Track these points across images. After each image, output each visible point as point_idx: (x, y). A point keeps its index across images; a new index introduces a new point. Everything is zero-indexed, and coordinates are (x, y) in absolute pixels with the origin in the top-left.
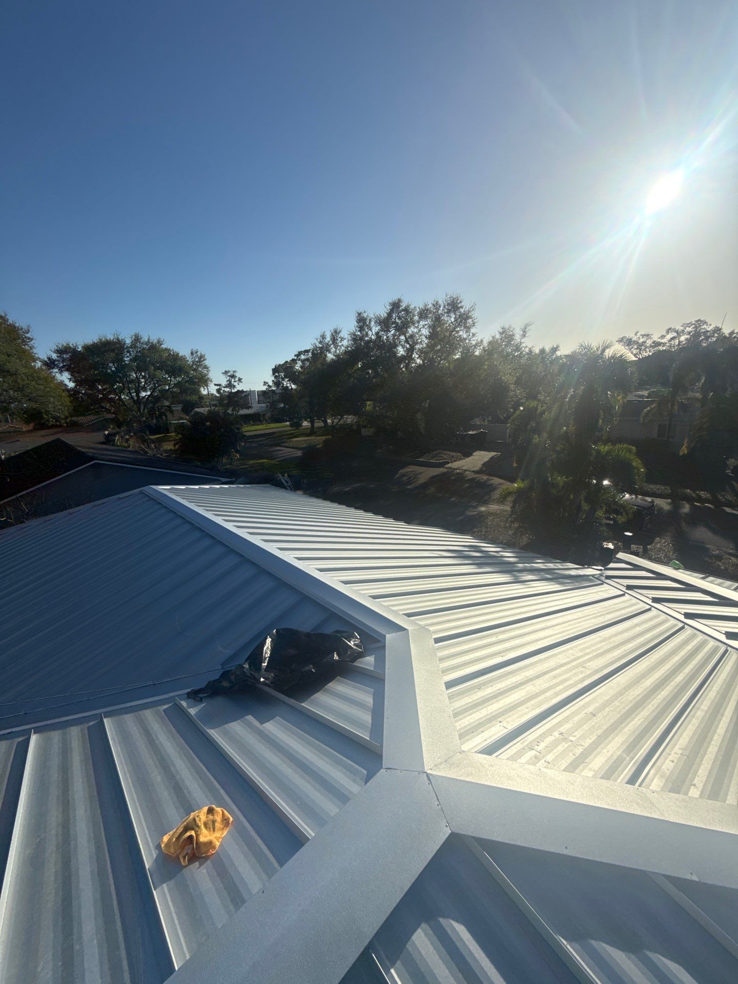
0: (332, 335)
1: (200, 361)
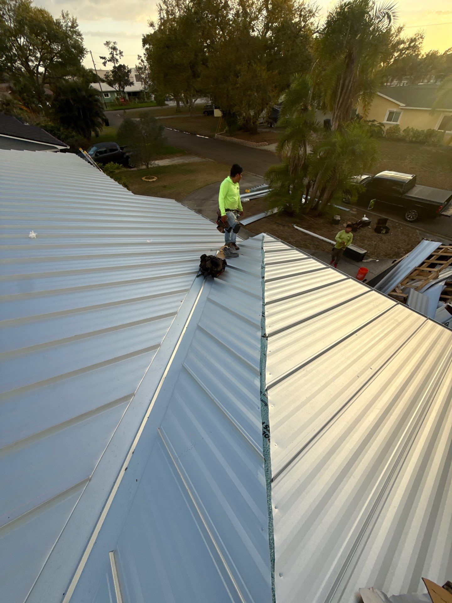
1: (73, 27)
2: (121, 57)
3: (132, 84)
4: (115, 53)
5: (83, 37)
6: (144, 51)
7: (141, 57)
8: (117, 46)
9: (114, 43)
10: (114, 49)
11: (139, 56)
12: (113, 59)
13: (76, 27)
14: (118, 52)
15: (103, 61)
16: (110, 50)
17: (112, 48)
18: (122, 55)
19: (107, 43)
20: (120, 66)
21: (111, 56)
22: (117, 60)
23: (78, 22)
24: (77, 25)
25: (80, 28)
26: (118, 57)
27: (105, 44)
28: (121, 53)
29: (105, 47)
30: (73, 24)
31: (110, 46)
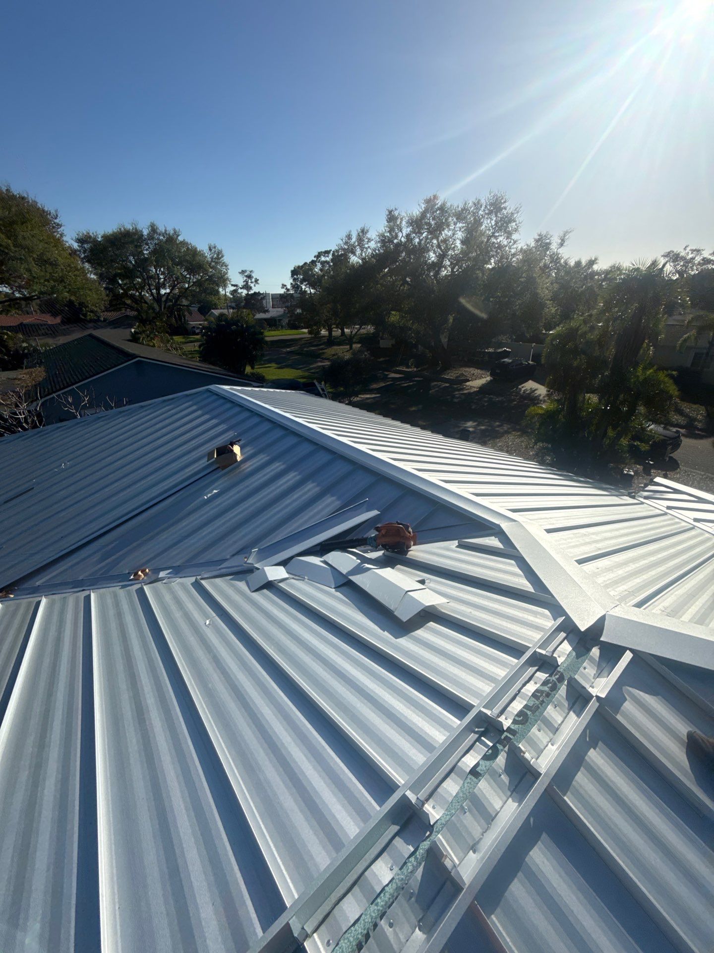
0: (359, 235)
1: (218, 258)
2: (257, 285)
3: (267, 311)
4: (250, 281)
5: (228, 267)
6: (291, 281)
7: (285, 286)
8: (253, 275)
9: (251, 272)
10: (249, 277)
11: (283, 285)
12: (247, 287)
13: (221, 258)
14: (253, 280)
15: (235, 288)
16: (245, 278)
17: (246, 276)
18: (258, 283)
19: (243, 272)
20: (255, 293)
21: (243, 284)
22: (251, 288)
23: (224, 252)
24: (222, 256)
25: (225, 259)
26: (252, 285)
27: (240, 273)
28: (256, 281)
29: (239, 275)
30: (218, 255)
31: (246, 274)
